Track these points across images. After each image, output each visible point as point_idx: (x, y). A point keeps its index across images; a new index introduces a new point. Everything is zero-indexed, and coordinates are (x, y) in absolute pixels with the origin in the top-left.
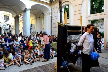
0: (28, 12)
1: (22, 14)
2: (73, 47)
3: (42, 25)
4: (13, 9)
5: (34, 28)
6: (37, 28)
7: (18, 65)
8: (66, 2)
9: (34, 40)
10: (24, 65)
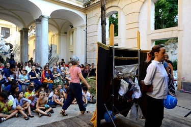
0: (45, 23)
1: (34, 25)
2: (123, 86)
3: (69, 47)
4: (19, 17)
5: (56, 51)
6: (60, 51)
7: (25, 118)
8: (112, 7)
9: (56, 72)
10: (36, 118)
